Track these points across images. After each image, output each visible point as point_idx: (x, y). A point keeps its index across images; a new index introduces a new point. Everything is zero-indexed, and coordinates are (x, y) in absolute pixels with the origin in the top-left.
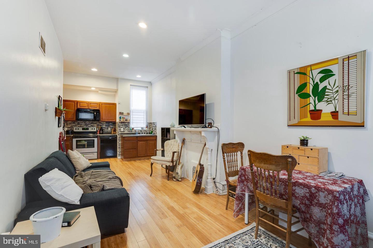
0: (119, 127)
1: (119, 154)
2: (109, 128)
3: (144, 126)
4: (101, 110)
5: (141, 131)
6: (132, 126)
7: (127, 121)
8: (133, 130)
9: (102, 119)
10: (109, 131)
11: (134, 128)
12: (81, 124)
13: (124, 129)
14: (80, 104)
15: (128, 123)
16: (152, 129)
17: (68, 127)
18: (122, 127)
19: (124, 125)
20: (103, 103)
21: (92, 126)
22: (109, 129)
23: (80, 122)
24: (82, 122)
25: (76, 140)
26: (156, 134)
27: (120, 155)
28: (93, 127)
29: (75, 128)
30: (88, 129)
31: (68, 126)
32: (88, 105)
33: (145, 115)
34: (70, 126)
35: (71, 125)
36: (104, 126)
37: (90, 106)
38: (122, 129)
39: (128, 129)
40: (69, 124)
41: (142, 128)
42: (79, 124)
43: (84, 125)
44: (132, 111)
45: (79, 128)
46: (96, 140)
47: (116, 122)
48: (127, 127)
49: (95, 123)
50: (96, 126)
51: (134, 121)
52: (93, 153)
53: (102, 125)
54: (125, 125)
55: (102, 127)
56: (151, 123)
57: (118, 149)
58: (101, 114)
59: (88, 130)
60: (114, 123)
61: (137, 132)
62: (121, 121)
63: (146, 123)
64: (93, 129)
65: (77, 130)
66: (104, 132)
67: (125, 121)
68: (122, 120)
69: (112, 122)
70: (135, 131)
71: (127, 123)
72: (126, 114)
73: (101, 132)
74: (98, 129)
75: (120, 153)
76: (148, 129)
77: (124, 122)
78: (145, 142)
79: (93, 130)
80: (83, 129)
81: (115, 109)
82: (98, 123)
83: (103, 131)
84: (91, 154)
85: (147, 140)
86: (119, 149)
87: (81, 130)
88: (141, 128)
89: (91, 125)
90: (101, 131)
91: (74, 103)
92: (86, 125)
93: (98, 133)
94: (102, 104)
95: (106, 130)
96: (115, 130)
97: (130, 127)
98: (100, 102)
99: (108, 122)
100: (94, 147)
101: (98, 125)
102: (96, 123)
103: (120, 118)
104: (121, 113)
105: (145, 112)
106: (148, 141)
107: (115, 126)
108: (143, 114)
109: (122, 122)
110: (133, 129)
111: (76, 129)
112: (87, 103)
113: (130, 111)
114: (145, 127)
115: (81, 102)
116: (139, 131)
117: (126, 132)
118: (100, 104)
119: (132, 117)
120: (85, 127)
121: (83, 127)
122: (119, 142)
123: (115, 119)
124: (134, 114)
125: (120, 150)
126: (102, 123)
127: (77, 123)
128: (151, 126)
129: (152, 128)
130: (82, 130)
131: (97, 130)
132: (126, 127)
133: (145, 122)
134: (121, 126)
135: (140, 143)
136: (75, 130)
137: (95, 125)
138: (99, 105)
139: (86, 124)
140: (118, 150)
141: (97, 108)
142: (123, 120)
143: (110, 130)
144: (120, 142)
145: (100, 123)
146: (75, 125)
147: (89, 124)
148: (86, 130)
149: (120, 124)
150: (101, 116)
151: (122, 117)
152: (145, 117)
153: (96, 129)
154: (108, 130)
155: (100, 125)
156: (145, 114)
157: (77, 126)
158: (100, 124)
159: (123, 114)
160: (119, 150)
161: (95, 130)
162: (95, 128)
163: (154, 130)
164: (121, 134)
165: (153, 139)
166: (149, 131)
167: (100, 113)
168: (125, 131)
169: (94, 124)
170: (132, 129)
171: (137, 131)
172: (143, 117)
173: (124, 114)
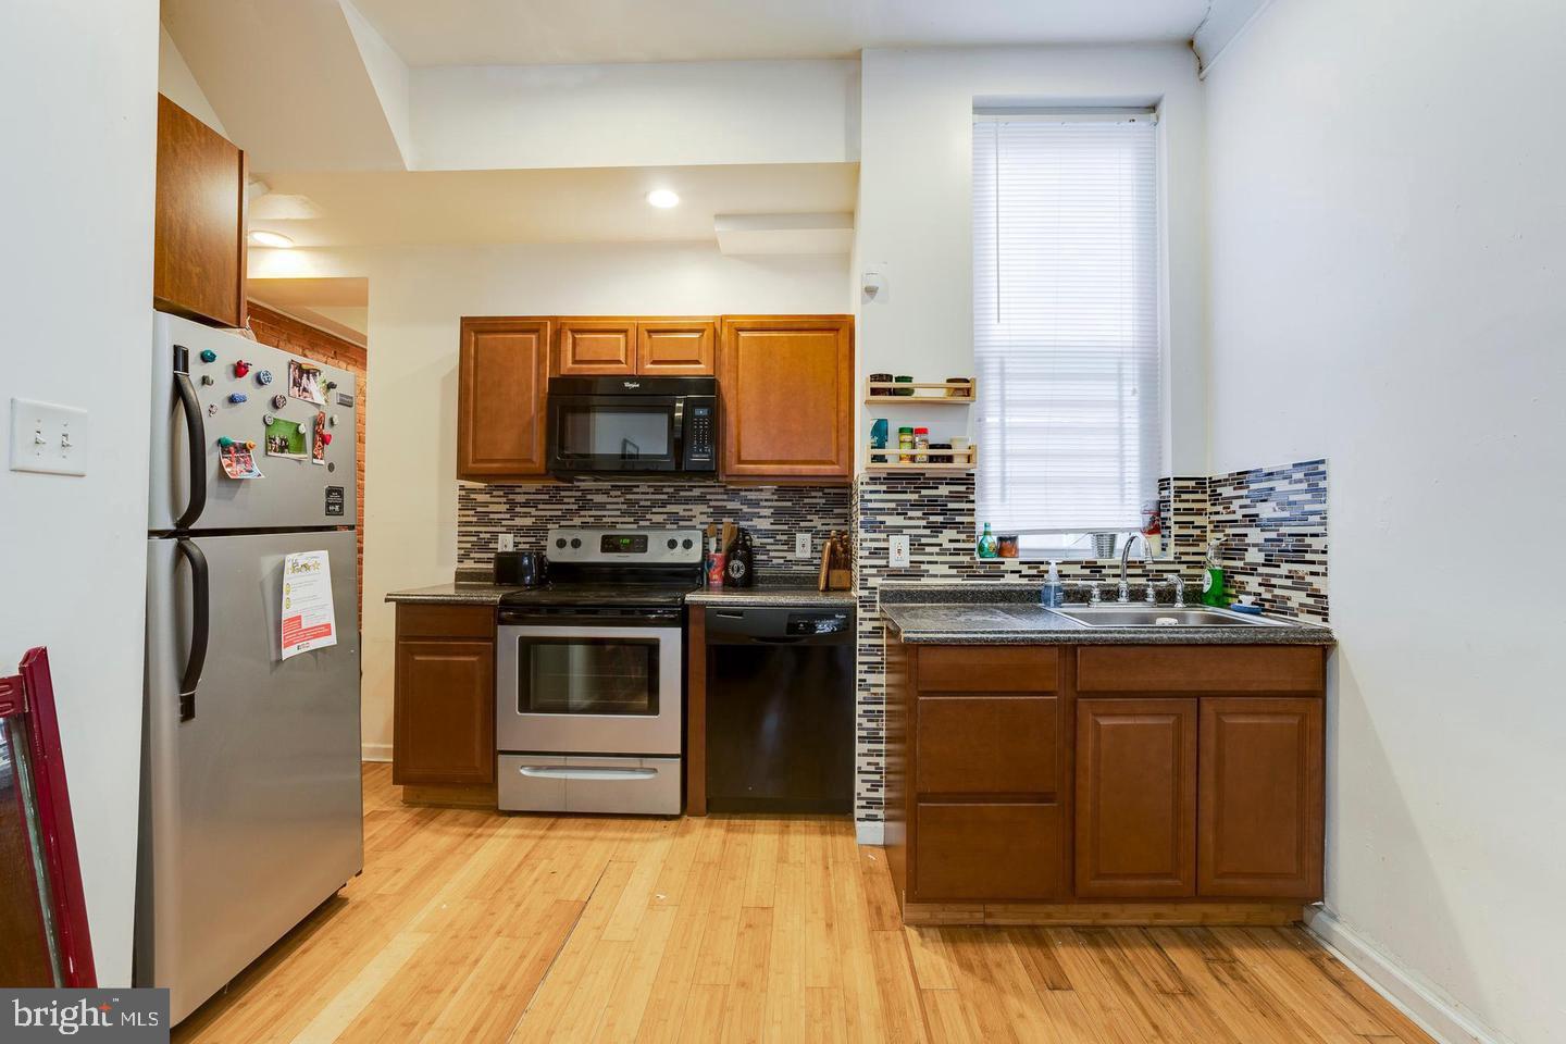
0: (873, 527)
1: (871, 803)
2: (799, 536)
3: (1125, 512)
4: (725, 382)
5: (1094, 568)
6: (995, 513)
7: (949, 459)
8: (1010, 563)
9: (740, 461)
10: (798, 562)
11: (1023, 542)
12: (602, 506)
13: (917, 546)
14: (574, 339)
15: (953, 481)
16: (1229, 551)
17: (517, 531)
18: (898, 530)
19: (915, 505)
20: (747, 323)
21: (675, 519)
22: (804, 545)
23: (598, 491)
24: (606, 492)
25: (522, 639)
26: (1316, 622)
27: (880, 813)
28: (681, 528)
29: (554, 535)
30: (640, 544)
31: (519, 522)
32: (632, 343)
33: (1132, 401)
34: (528, 522)
35: (533, 511)
36: (764, 524)
37: (645, 352)
38: (900, 553)
39: (957, 552)
40: (526, 504)
41: (1105, 539)
42: (584, 504)
43: (624, 514)
44: (993, 367)
45: (581, 535)
46: (670, 640)
47: (850, 486)
48: (944, 525)
49: (696, 492)
50: (704, 518)
51: (1015, 468)
52: (648, 763)
53: (745, 509)
54: (931, 506)
55: (741, 530)
56: (1200, 482)
57: (860, 748)
58: (731, 418)
59: (644, 550)
60: (839, 493)
61: (1053, 580)
62: (893, 464)
63: (1142, 481)
64: (680, 546)
65: (568, 556)
66: (761, 572)
67: (932, 459)
68: (897, 455)
69: (821, 489)
70: (1025, 570)
71: (944, 490)
72: (940, 394)
73: (738, 569)
74: (713, 546)
75: (875, 787)
76: (1172, 549)
77: (914, 480)
78: (1170, 721)
79: (679, 556)
80: (609, 544)
81: (844, 365)
82: (719, 499)
83: (749, 561)
84: (633, 770)
85: (1199, 696)
86: (870, 753)
87: (592, 552)
88: (1087, 542)
89: (671, 508)
90: (736, 563)
91: (539, 338)
92: (636, 511)
93: (716, 577)
94: (738, 327)
95: (773, 557)
96: (841, 558)
97: (980, 528)
98: (722, 318)
99: (791, 489)
100: (653, 709)
101: (720, 512)
102: (702, 500)
103: (880, 432)
104: (890, 387)
105: (1131, 370)
106: (1208, 707)
107: (847, 519)
108: (1108, 390)
109: (895, 481)
110: (1007, 544)
111: (561, 544)
112: (625, 331)
113: (980, 365)
114: (1140, 525)
115: (583, 328)
116: (1077, 570)
117: (940, 577)
118: (721, 332)
119: (992, 420)
120: (627, 529)
121: (613, 526)
122: (871, 679)
123: (844, 456)
124: (1015, 390)
125: (882, 761)
126: (752, 496)
127: (578, 500)
128: (1200, 512)
129: (1213, 540)
130: (604, 550)
131: (705, 551)
132: (936, 529)
133: (1133, 471)
134: (892, 521)
135: (1104, 722)
136: (554, 554)
137: (697, 509)
138: (716, 336)
139: (629, 502)
140: (860, 762)
141: (702, 369)
142: (906, 450)
143: (808, 555)
144: (882, 678)
145: (733, 494)
146: (565, 516)
147: (654, 503)
148: (629, 549)
149: (879, 499)
150: (731, 430)
151: (893, 428)
152: (1133, 422)
153: (697, 547)
154: (790, 556)
155: (732, 513)
156: (1128, 388)
157: (577, 521)
158: (730, 505)
159: (908, 392)
160: (869, 760)
161: (694, 556)
162: (697, 539)
163: (1254, 556)
164: (887, 596)
165: (1282, 679)
166: (1183, 569)
167: (725, 410)
168: (933, 569)
169: (687, 501)
170: (1000, 552)
171: (1053, 569)
172: (1109, 417)
173: (919, 394)
